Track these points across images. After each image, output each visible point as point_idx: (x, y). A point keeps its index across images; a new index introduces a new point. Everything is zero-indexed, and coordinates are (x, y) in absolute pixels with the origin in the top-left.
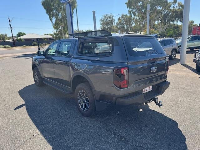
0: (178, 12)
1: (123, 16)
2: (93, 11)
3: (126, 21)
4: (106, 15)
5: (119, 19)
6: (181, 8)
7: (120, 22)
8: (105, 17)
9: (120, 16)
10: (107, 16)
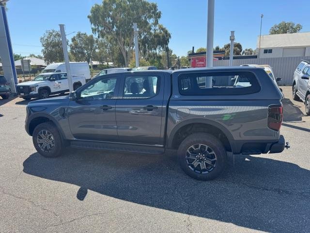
0: (160, 37)
1: (79, 35)
2: (60, 25)
3: (86, 44)
4: (52, 31)
5: (73, 40)
6: (162, 31)
7: (76, 45)
8: (51, 34)
9: (75, 35)
10: (54, 34)
